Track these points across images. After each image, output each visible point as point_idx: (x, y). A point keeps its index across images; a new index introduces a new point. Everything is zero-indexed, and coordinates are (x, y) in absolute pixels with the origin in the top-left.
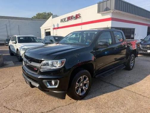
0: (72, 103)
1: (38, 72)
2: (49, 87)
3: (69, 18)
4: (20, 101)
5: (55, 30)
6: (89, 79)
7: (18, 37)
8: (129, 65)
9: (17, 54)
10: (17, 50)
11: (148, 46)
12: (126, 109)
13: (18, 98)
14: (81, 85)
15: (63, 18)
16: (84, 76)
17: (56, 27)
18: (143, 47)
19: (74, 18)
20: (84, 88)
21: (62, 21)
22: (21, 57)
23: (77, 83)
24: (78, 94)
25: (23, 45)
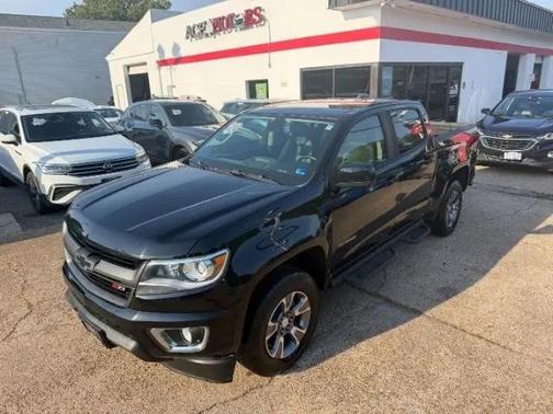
0: (257, 387)
1: (130, 299)
2: (176, 349)
3: (221, 25)
4: (68, 393)
5: (164, 68)
6: (309, 299)
7: (22, 117)
8: (444, 219)
9: (27, 186)
10: (27, 170)
11: (507, 137)
12: (435, 397)
13: (58, 383)
14: (285, 322)
15: (197, 22)
16: (293, 294)
17: (169, 55)
18: (490, 142)
19: (240, 22)
20: (293, 330)
21: (191, 32)
22: (43, 197)
23: (270, 324)
24: (273, 356)
25: (48, 154)
